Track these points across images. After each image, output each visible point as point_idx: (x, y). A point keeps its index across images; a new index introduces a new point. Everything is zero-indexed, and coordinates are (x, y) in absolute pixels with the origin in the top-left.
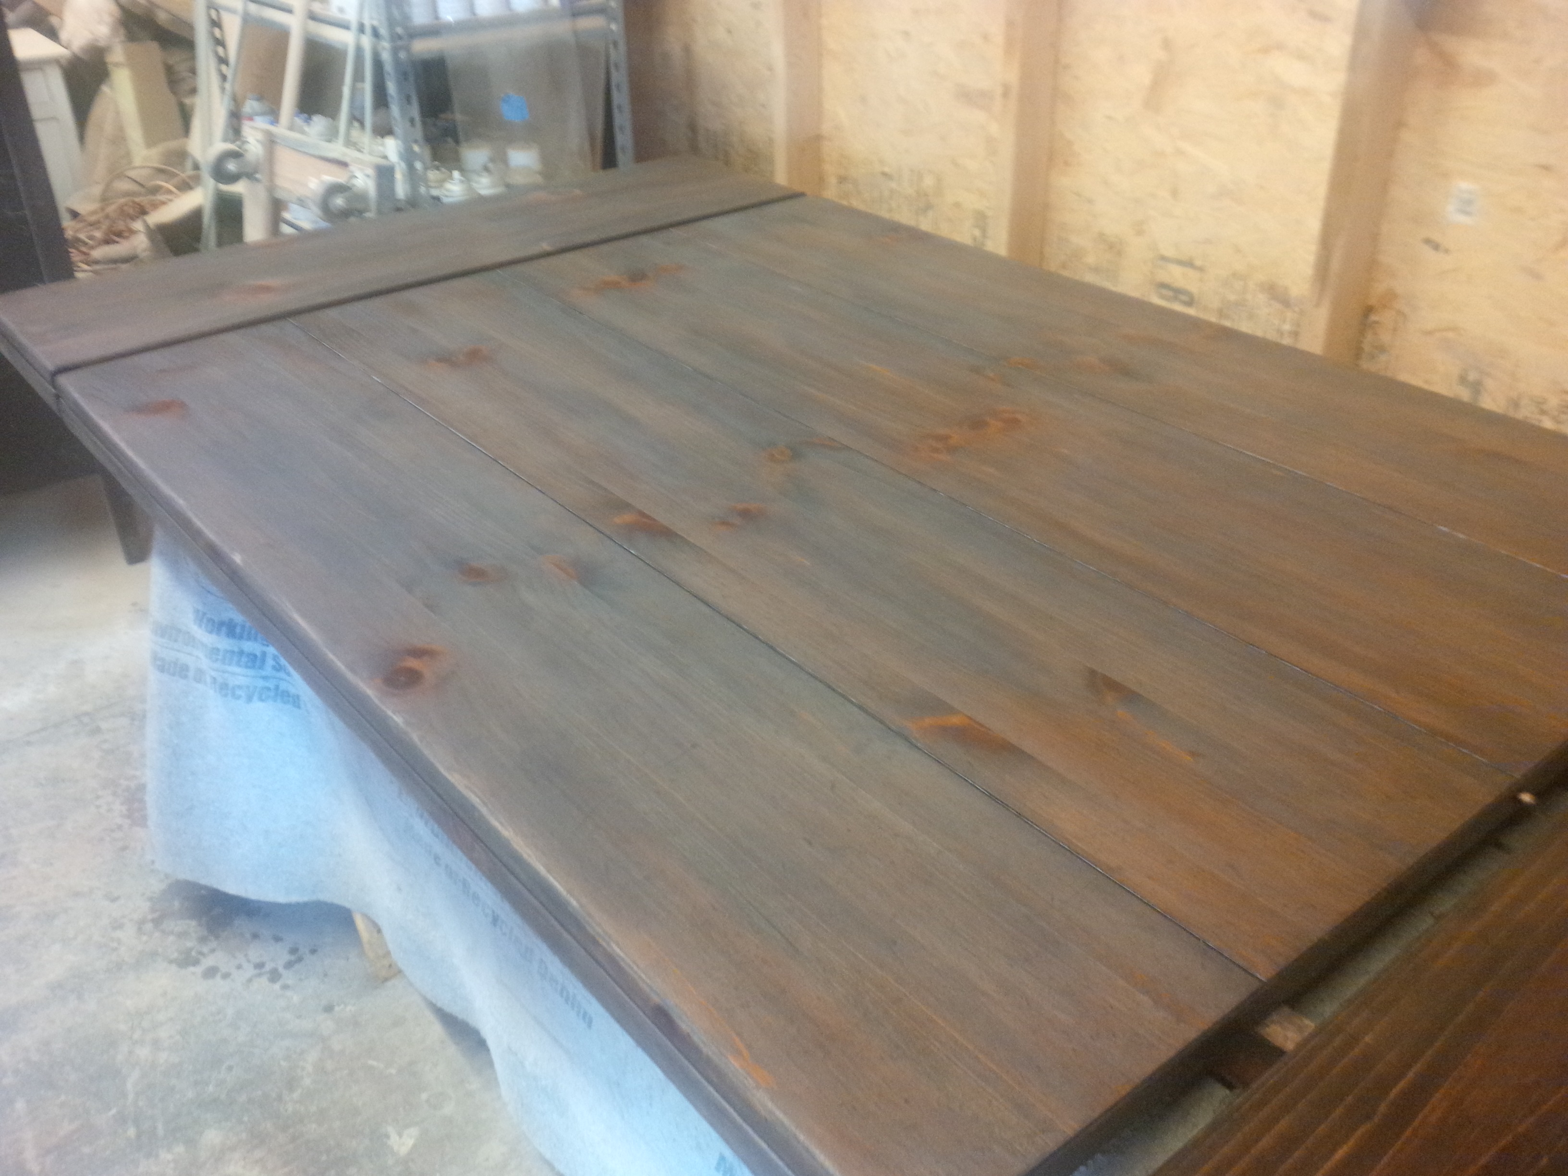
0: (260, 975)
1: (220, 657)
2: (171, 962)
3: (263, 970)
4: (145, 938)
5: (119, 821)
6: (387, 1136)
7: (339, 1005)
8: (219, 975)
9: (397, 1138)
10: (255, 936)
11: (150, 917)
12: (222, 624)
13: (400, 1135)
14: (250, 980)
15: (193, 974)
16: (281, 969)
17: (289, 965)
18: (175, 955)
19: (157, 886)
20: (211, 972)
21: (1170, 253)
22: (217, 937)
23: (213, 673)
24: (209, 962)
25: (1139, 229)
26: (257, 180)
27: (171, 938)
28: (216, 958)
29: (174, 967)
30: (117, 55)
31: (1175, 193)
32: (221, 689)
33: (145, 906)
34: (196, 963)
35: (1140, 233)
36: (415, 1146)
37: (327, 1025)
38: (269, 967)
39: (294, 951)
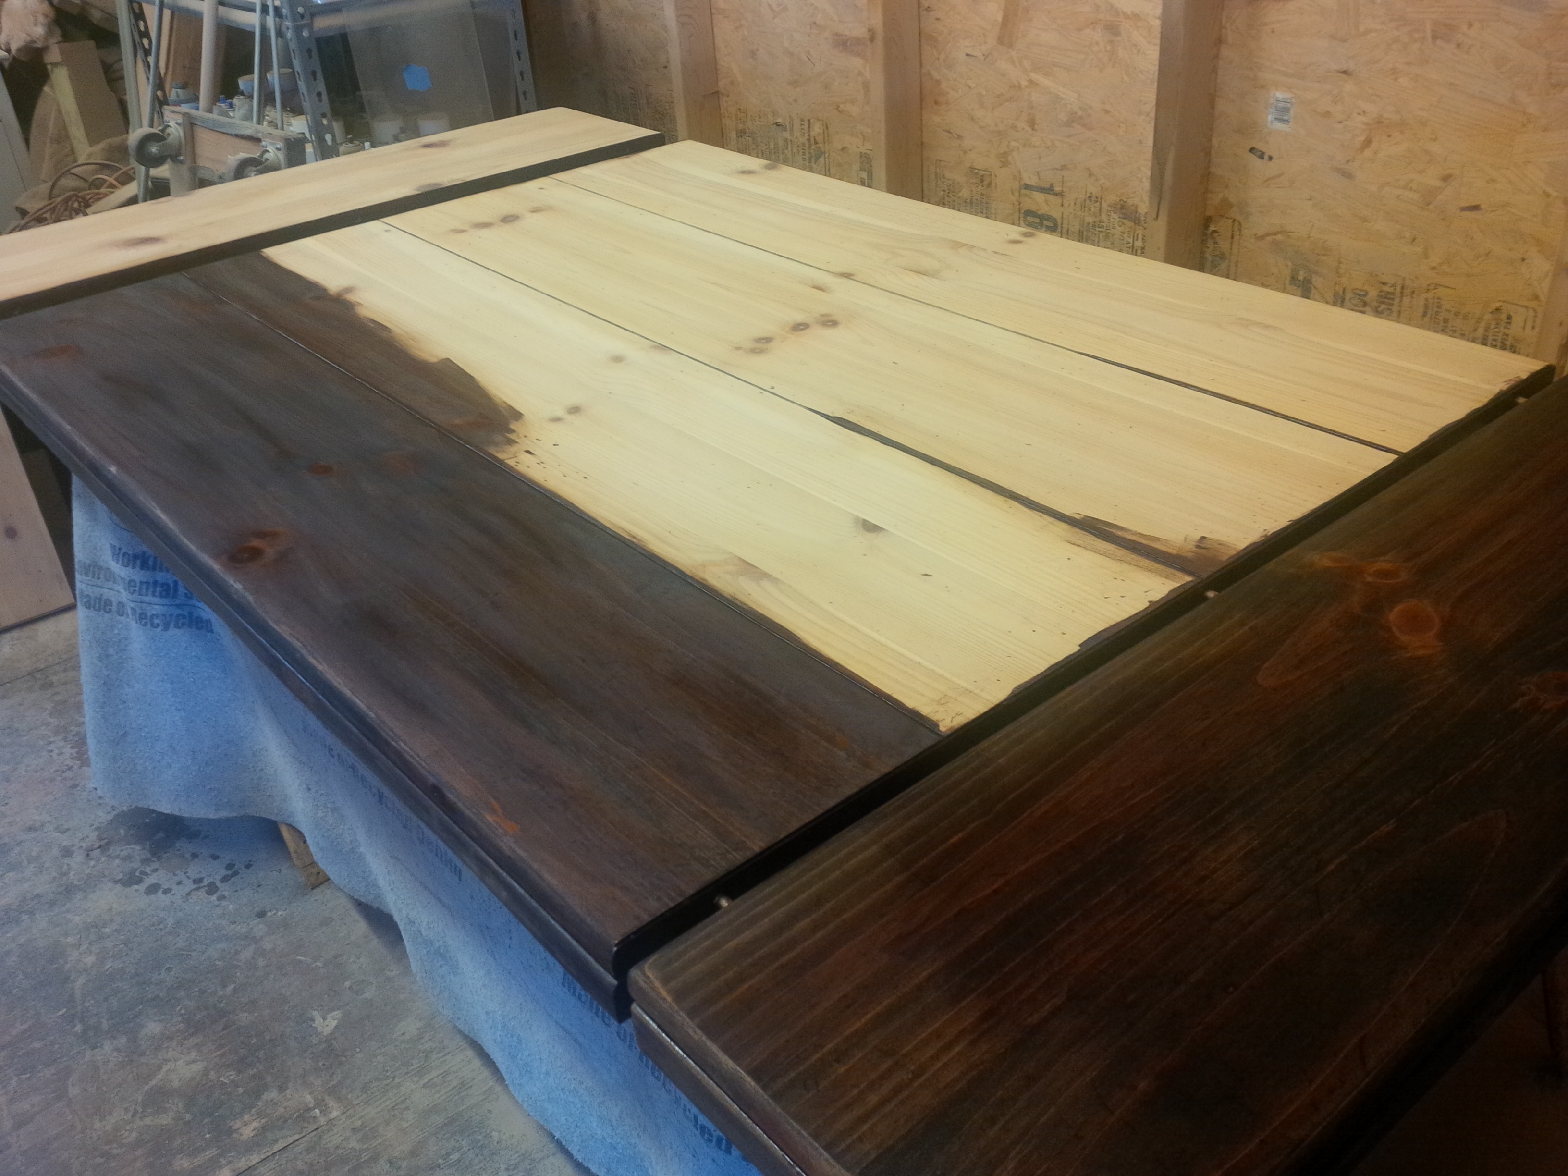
0: (198, 889)
1: (137, 589)
2: (116, 882)
3: (202, 885)
4: (92, 863)
5: (70, 762)
6: (313, 1020)
7: (270, 911)
8: (160, 892)
9: (322, 1020)
10: (195, 856)
11: (97, 845)
12: (135, 557)
13: (324, 1019)
14: (189, 894)
15: (137, 891)
16: (218, 884)
17: (225, 879)
18: (121, 876)
19: (103, 817)
20: (153, 889)
21: (1033, 181)
22: (159, 859)
23: (132, 605)
24: (152, 880)
25: (1004, 160)
26: (181, 162)
27: (117, 861)
28: (158, 876)
29: (119, 887)
30: (54, 55)
31: (1032, 123)
32: (141, 619)
33: (94, 835)
34: (140, 881)
35: (1005, 164)
36: (336, 1027)
37: (259, 928)
38: (206, 882)
39: (229, 867)
